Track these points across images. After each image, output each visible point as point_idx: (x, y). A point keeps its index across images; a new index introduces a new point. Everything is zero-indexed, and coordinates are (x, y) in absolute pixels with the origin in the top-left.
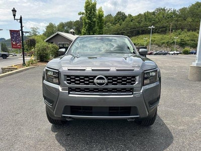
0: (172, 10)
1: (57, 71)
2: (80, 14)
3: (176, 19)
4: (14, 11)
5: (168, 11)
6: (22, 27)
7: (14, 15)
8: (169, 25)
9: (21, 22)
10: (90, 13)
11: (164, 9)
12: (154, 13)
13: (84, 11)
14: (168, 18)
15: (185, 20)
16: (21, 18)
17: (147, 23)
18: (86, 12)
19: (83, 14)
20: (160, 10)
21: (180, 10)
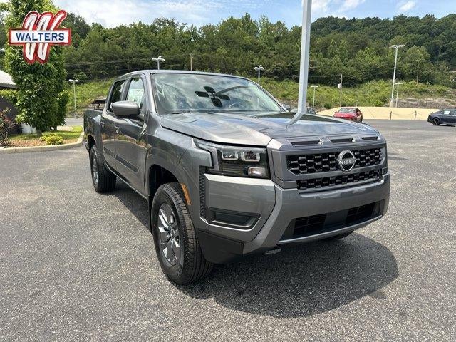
0: (189, 26)
1: (262, 150)
3: (199, 46)
5: (182, 28)
8: (186, 58)
11: (173, 23)
12: (153, 28)
14: (183, 42)
15: (215, 50)
17: (143, 49)
20: (164, 23)
21: (203, 28)
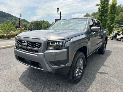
2: (96, 6)
4: (58, 9)
6: (61, 17)
7: (58, 11)
9: (61, 14)
10: (104, 4)
13: (100, 3)
16: (61, 12)
18: (101, 3)
19: (99, 5)
